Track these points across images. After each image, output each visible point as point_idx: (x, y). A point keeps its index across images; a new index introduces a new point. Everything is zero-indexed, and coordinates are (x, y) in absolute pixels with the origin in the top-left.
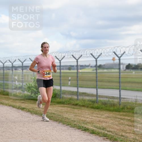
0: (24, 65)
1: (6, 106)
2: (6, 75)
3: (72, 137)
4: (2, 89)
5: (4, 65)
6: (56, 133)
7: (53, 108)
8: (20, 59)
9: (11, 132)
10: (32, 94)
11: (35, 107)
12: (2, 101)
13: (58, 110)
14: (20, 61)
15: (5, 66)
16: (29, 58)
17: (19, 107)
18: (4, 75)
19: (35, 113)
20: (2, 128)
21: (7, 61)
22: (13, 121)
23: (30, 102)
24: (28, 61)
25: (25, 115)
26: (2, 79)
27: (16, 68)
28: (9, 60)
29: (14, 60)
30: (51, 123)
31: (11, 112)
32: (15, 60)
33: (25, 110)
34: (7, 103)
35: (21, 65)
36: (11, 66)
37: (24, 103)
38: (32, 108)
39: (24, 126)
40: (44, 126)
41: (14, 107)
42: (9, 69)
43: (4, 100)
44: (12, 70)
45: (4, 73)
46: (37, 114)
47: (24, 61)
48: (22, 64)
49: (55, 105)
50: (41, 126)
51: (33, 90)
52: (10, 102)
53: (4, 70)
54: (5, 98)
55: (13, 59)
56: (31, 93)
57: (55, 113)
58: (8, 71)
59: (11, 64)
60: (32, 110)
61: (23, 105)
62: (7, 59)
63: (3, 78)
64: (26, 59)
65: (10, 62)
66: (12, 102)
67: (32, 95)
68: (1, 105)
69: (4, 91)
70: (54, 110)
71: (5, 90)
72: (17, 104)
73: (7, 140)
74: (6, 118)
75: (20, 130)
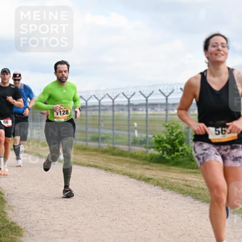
0: (149, 102)
1: (117, 174)
2: (118, 120)
3: (235, 232)
4: (111, 145)
5: (113, 102)
6: (206, 224)
8: (143, 91)
9: (126, 221)
10: (163, 153)
11: (169, 176)
12: (111, 166)
14: (143, 94)
15: (115, 103)
16: (158, 89)
17: (140, 177)
18: (113, 120)
19: (169, 188)
20: (110, 213)
21: (119, 94)
22: (130, 201)
23: (159, 168)
24: (157, 94)
25: (151, 191)
26: (111, 127)
27: (136, 107)
28: (123, 93)
29: (132, 94)
30: (198, 205)
31: (126, 185)
32: (134, 93)
33: (152, 181)
34: (119, 169)
35: (145, 102)
36: (126, 103)
37: (149, 169)
38: (164, 179)
39: (149, 210)
40: (184, 211)
41: (131, 176)
42: (123, 110)
43: (113, 163)
44: (129, 111)
45: (113, 116)
46: (172, 188)
47: (150, 94)
48: (147, 100)
50: (179, 211)
51: (166, 147)
52: (124, 167)
53: (113, 111)
54: (116, 160)
55: (129, 91)
56: (161, 152)
58: (121, 112)
59: (127, 100)
60: (163, 182)
61: (148, 174)
62: (119, 92)
63: (113, 125)
64: (153, 92)
65: (124, 97)
66: (127, 167)
67: (164, 156)
68: (109, 173)
69: (114, 148)
71: (116, 146)
72: (138, 172)
73: (119, 234)
74: (118, 197)
75: (142, 218)
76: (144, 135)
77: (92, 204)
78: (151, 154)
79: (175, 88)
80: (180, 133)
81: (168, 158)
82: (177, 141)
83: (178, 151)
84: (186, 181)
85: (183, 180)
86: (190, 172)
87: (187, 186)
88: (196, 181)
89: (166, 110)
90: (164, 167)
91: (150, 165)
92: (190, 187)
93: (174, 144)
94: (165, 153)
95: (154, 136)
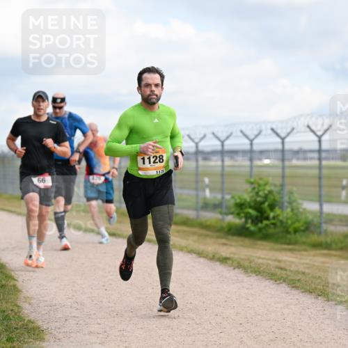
0: (226, 148)
7: (300, 259)
8: (218, 132)
9: (193, 320)
10: (246, 222)
13: (314, 265)
14: (216, 137)
16: (239, 129)
17: (214, 256)
19: (255, 272)
22: (199, 290)
24: (238, 136)
25: (228, 276)
27: (207, 155)
28: (189, 136)
29: (202, 135)
30: (297, 297)
31: (194, 267)
32: (205, 135)
33: (229, 262)
35: (219, 148)
36: (193, 150)
37: (226, 244)
38: (248, 259)
39: (226, 304)
41: (200, 254)
44: (197, 161)
46: (260, 272)
47: (228, 137)
48: (223, 146)
49: (305, 250)
50: (270, 305)
52: (190, 242)
54: (178, 232)
55: (198, 132)
56: (243, 220)
57: (307, 271)
59: (194, 145)
60: (247, 264)
61: (225, 251)
64: (232, 133)
65: (191, 141)
66: (195, 242)
67: (248, 226)
70: (303, 264)
72: (210, 248)
73: (183, 338)
74: (182, 284)
75: (217, 315)
76: (219, 196)
77: (144, 294)
78: (229, 223)
79: (263, 128)
80: (270, 192)
81: (253, 228)
82: (267, 204)
83: (267, 218)
84: (280, 261)
85: (275, 260)
86: (285, 250)
87: (281, 269)
88: (293, 262)
89: (251, 160)
90: (247, 241)
91: (227, 239)
92: (286, 270)
93: (261, 208)
94: (250, 221)
95: (233, 197)
